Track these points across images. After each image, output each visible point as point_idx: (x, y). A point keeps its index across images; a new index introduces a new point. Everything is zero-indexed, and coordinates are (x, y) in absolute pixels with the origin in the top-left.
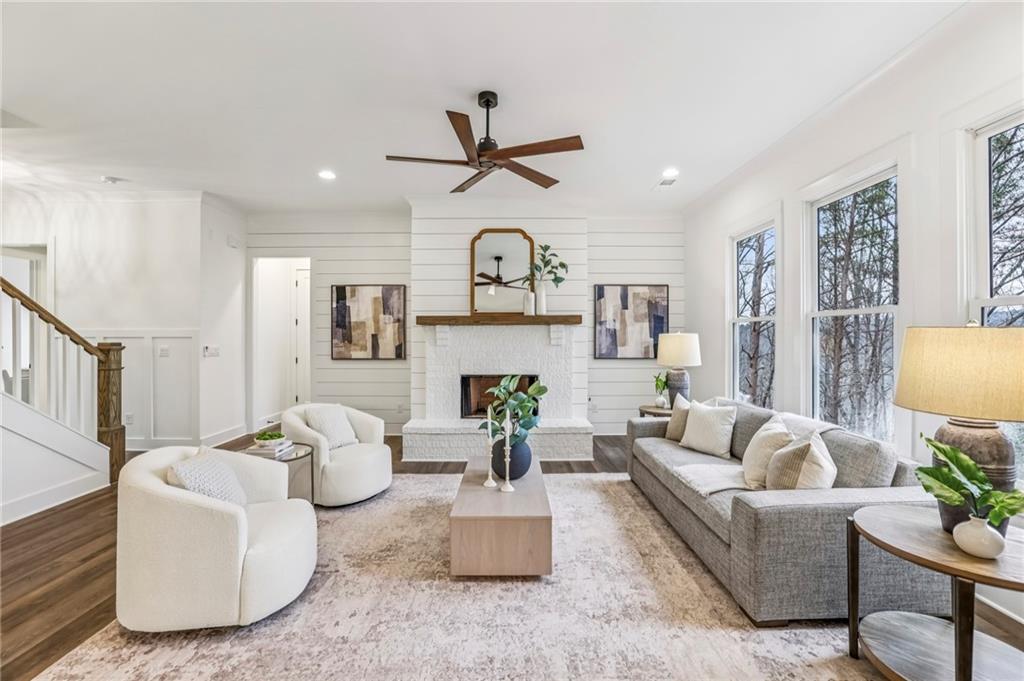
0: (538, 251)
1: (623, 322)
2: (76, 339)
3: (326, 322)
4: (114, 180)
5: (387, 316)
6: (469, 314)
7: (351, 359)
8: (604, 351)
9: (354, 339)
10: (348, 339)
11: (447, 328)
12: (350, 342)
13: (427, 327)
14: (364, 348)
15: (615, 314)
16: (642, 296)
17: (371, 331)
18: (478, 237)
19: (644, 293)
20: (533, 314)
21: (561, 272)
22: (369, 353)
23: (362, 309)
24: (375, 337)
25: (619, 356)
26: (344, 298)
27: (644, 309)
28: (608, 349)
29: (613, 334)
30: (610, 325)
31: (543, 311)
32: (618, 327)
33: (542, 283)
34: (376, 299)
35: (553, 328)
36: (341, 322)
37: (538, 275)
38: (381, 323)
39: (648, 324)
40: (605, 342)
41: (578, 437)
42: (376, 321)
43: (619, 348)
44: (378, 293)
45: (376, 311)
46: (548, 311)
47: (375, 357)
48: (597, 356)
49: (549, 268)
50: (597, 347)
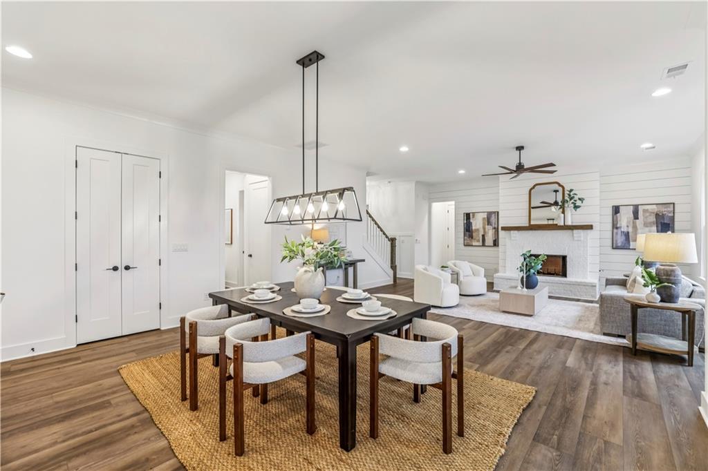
0: (566, 192)
1: (635, 227)
2: (387, 237)
3: (462, 229)
4: (389, 182)
5: (489, 226)
6: (528, 225)
7: (472, 246)
8: (619, 245)
9: (474, 237)
10: (471, 237)
11: (516, 232)
12: (472, 238)
13: (507, 232)
14: (478, 241)
15: (628, 222)
16: (650, 211)
17: (481, 233)
18: (534, 187)
19: (652, 209)
20: (562, 224)
21: (578, 203)
22: (481, 244)
23: (477, 223)
24: (483, 236)
25: (631, 247)
26: (469, 219)
27: (653, 219)
28: (622, 243)
29: (627, 235)
30: (624, 229)
31: (569, 223)
32: (630, 230)
33: (569, 209)
34: (484, 219)
35: (575, 231)
36: (468, 229)
37: (566, 205)
38: (487, 230)
39: (655, 228)
40: (620, 240)
41: (587, 287)
42: (484, 228)
43: (631, 243)
44: (485, 215)
45: (484, 224)
46: (572, 223)
47: (484, 245)
48: (615, 247)
49: (572, 201)
50: (614, 242)
